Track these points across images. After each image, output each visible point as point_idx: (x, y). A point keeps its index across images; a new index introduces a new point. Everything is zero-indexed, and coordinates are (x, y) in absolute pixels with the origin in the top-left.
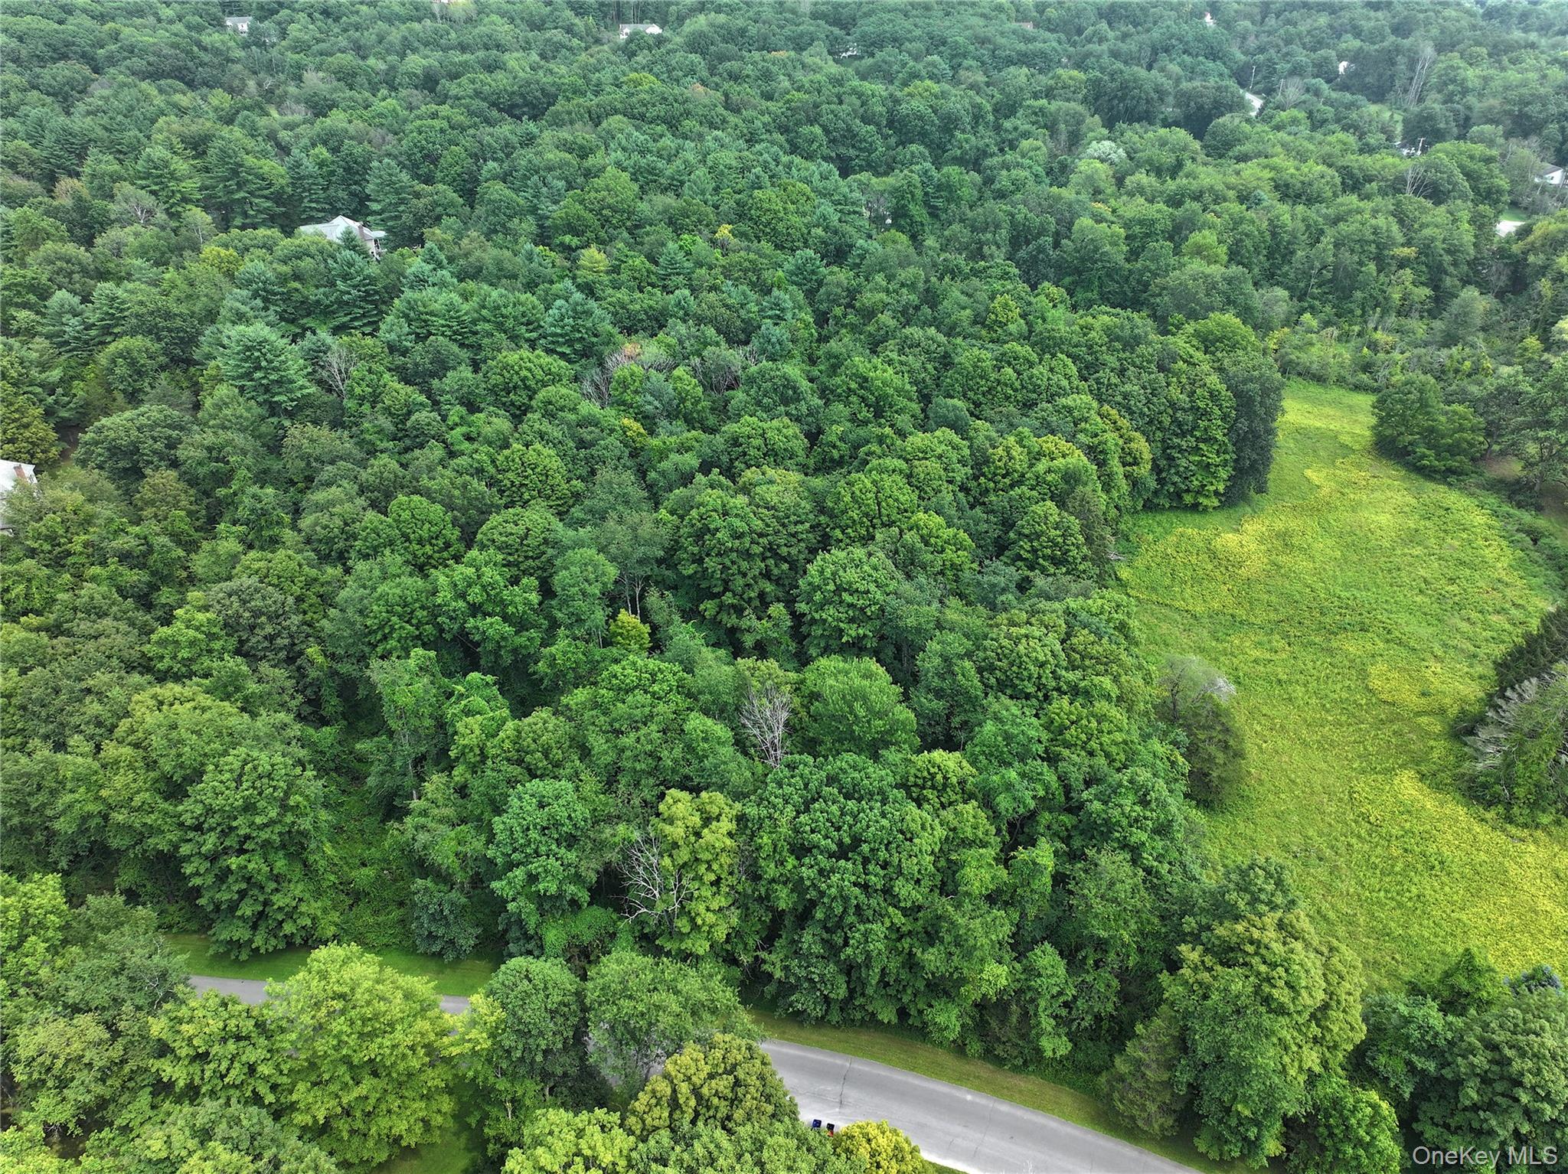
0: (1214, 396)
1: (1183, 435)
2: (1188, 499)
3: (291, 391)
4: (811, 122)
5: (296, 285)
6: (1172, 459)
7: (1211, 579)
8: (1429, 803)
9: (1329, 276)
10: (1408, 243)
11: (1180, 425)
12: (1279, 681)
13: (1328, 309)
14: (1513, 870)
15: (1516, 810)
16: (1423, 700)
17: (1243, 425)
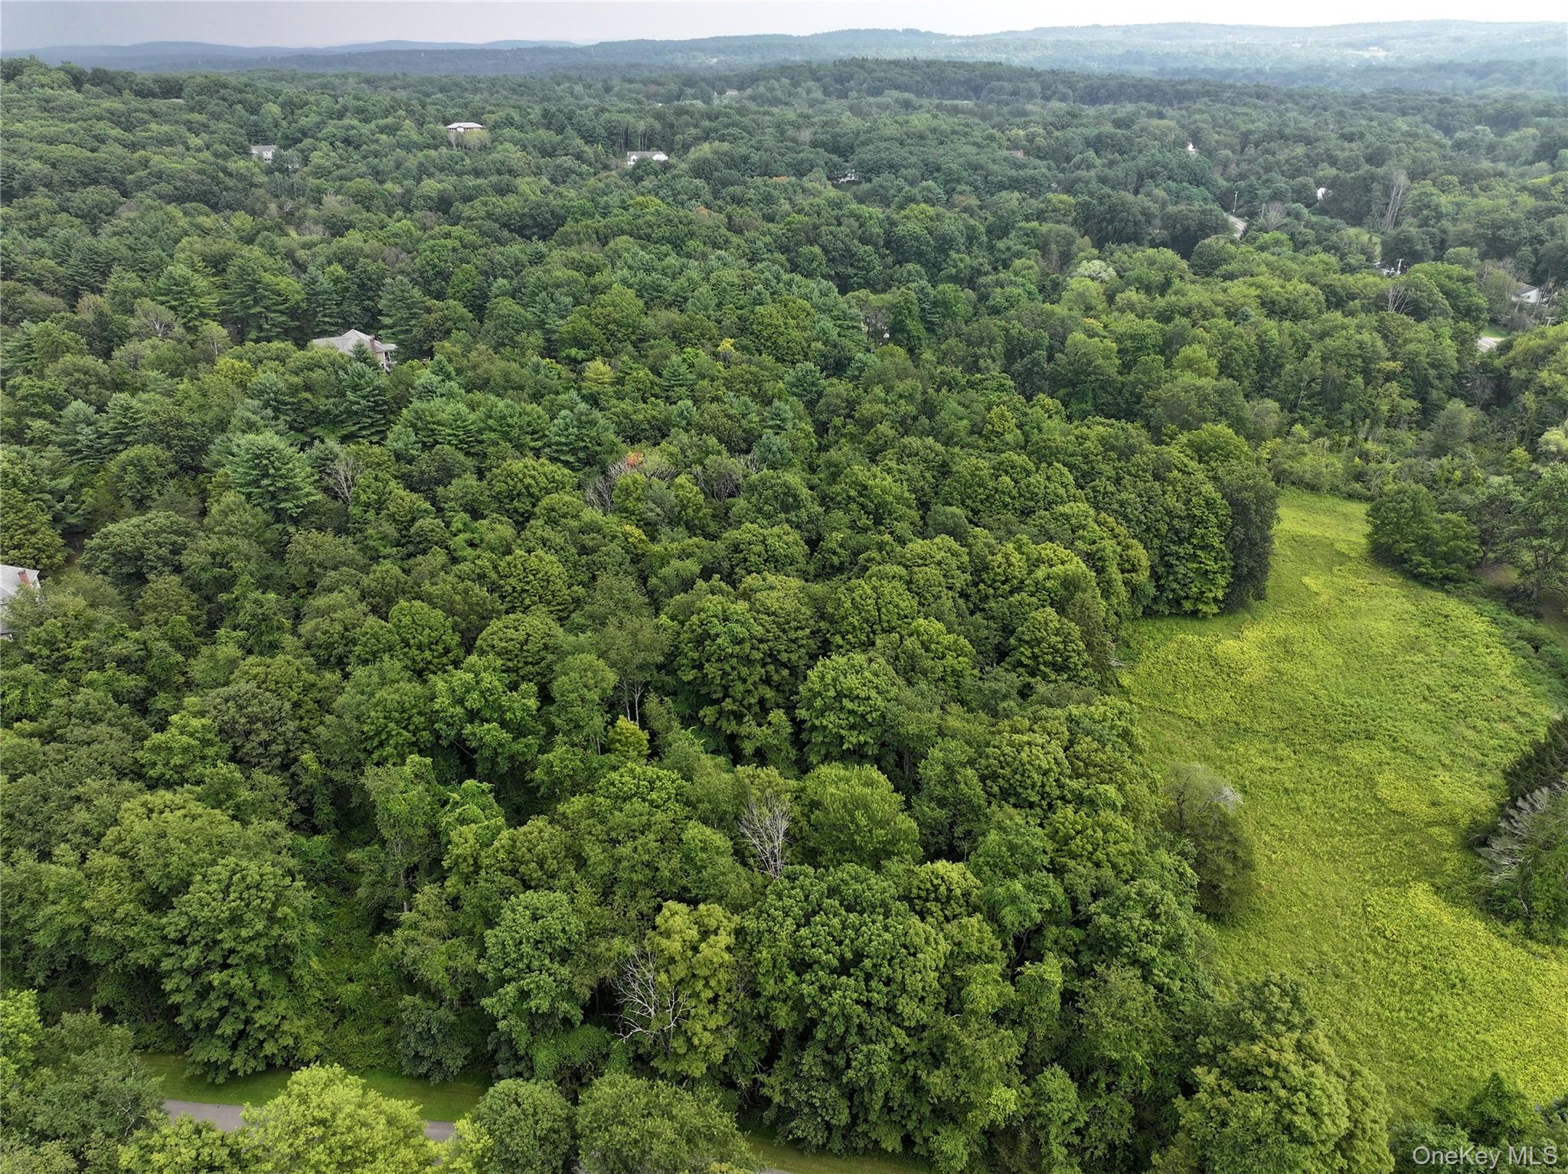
0: (1209, 504)
1: (1181, 542)
2: (1187, 606)
3: (297, 498)
4: (811, 242)
5: (308, 395)
6: (1170, 566)
7: (1213, 686)
8: (1446, 916)
9: (1318, 388)
10: (1394, 358)
11: (1177, 533)
12: (1286, 790)
13: (1318, 420)
14: (1537, 989)
15: (1535, 925)
16: (1433, 810)
17: (1239, 532)
